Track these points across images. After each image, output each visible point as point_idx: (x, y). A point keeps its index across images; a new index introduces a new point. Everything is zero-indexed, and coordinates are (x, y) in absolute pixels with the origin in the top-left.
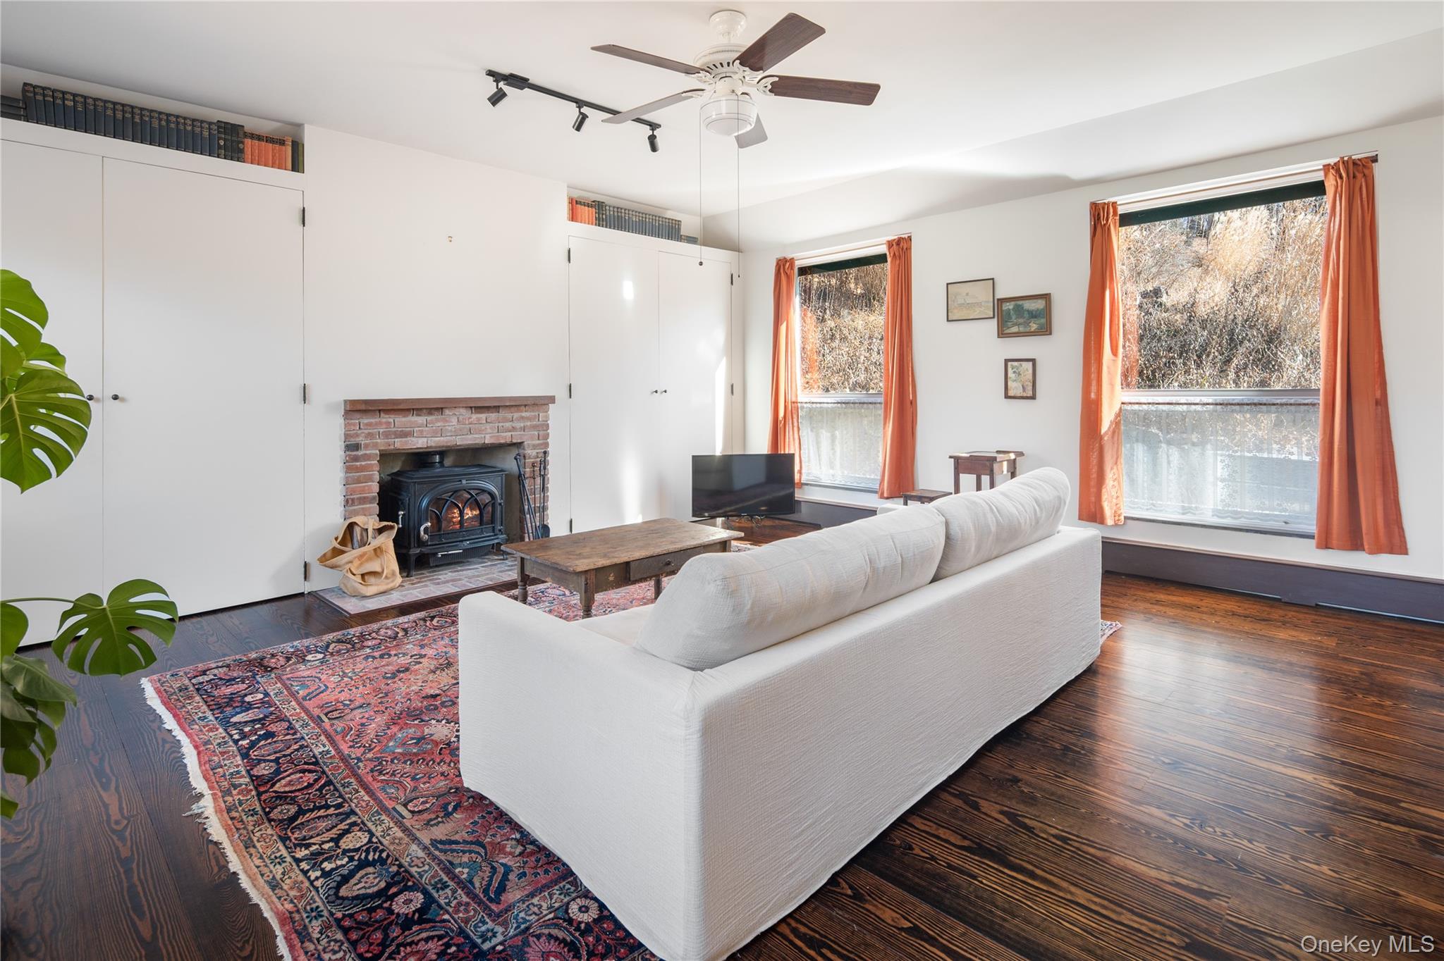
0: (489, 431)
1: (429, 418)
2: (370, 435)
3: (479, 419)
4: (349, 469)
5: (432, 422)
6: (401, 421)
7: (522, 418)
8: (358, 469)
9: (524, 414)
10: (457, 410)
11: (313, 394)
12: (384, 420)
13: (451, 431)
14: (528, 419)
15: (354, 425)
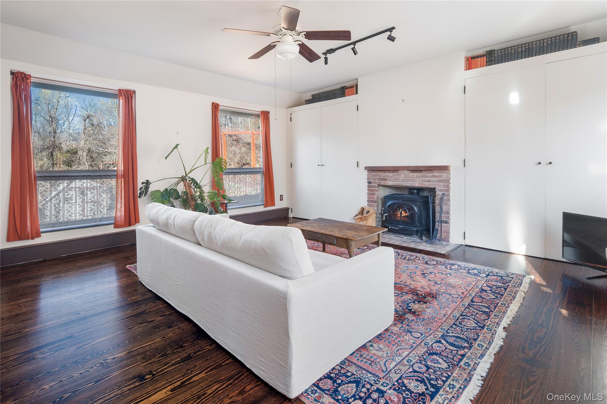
0: (418, 181)
1: (393, 174)
2: (374, 179)
3: (413, 176)
4: (368, 190)
5: (394, 176)
6: (383, 175)
7: (434, 176)
8: (372, 190)
9: (435, 174)
10: (404, 171)
11: (360, 164)
12: (378, 174)
13: (401, 180)
14: (437, 177)
15: (370, 175)
